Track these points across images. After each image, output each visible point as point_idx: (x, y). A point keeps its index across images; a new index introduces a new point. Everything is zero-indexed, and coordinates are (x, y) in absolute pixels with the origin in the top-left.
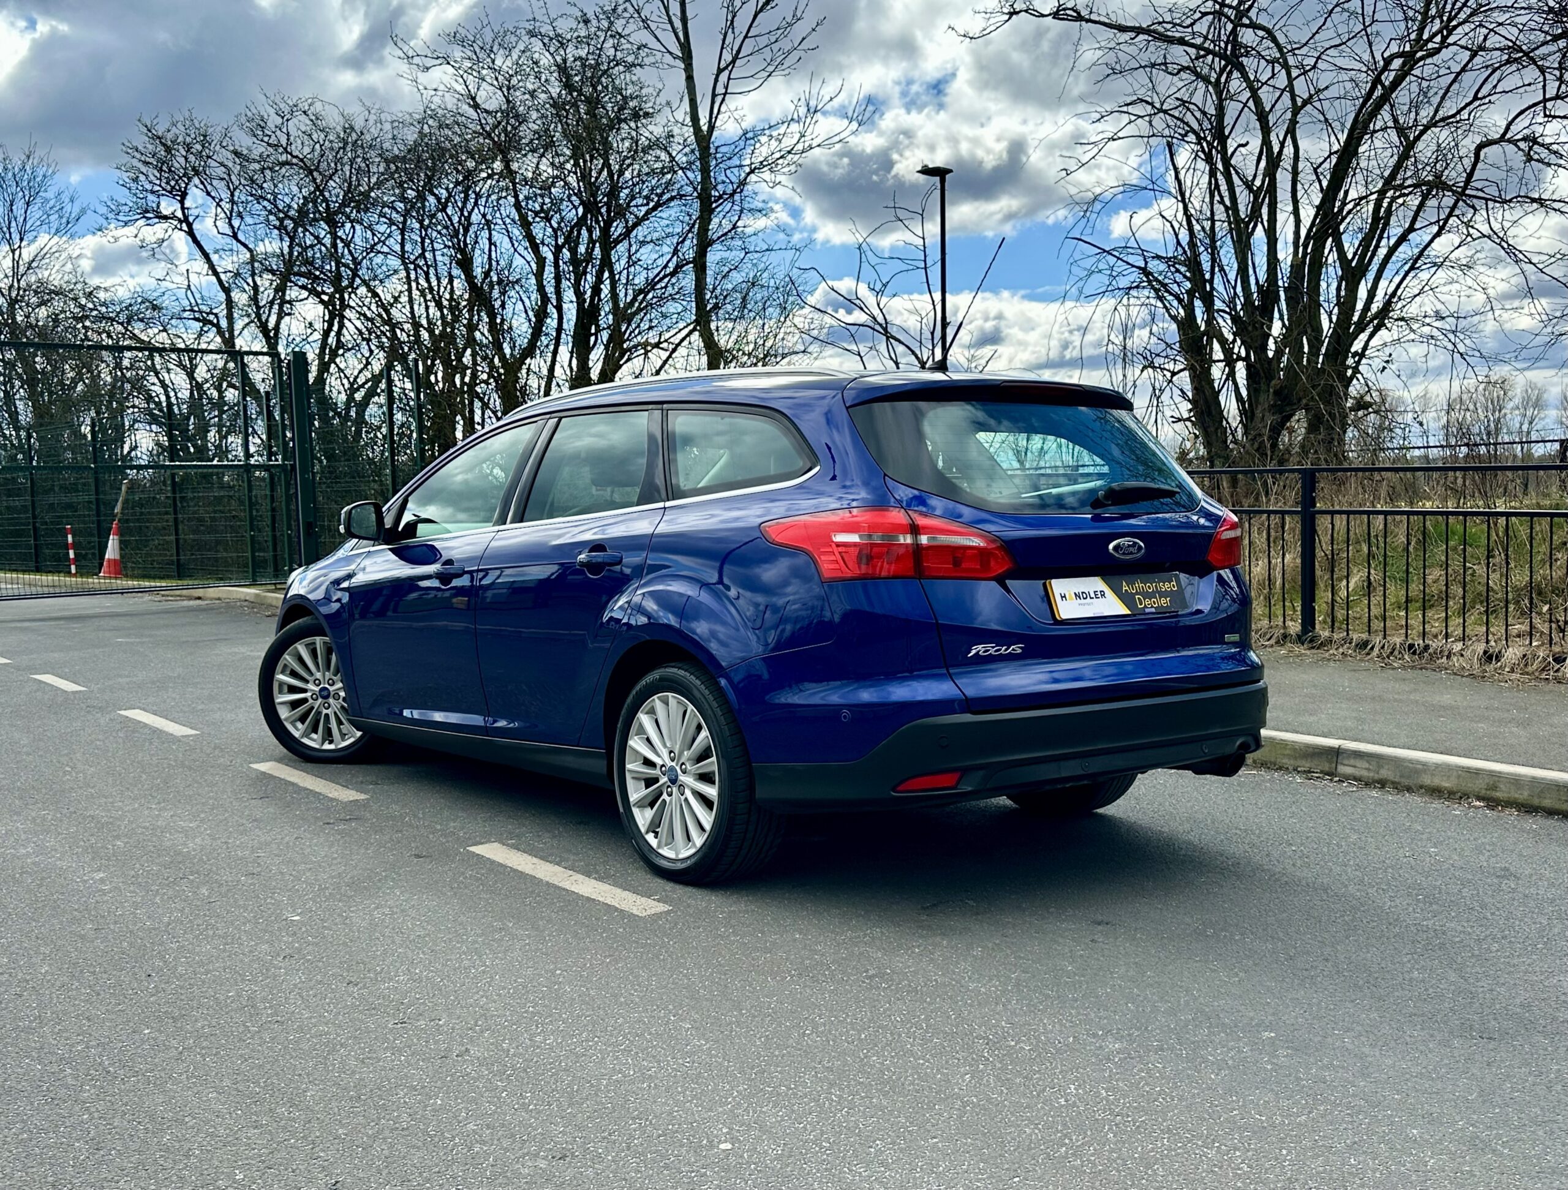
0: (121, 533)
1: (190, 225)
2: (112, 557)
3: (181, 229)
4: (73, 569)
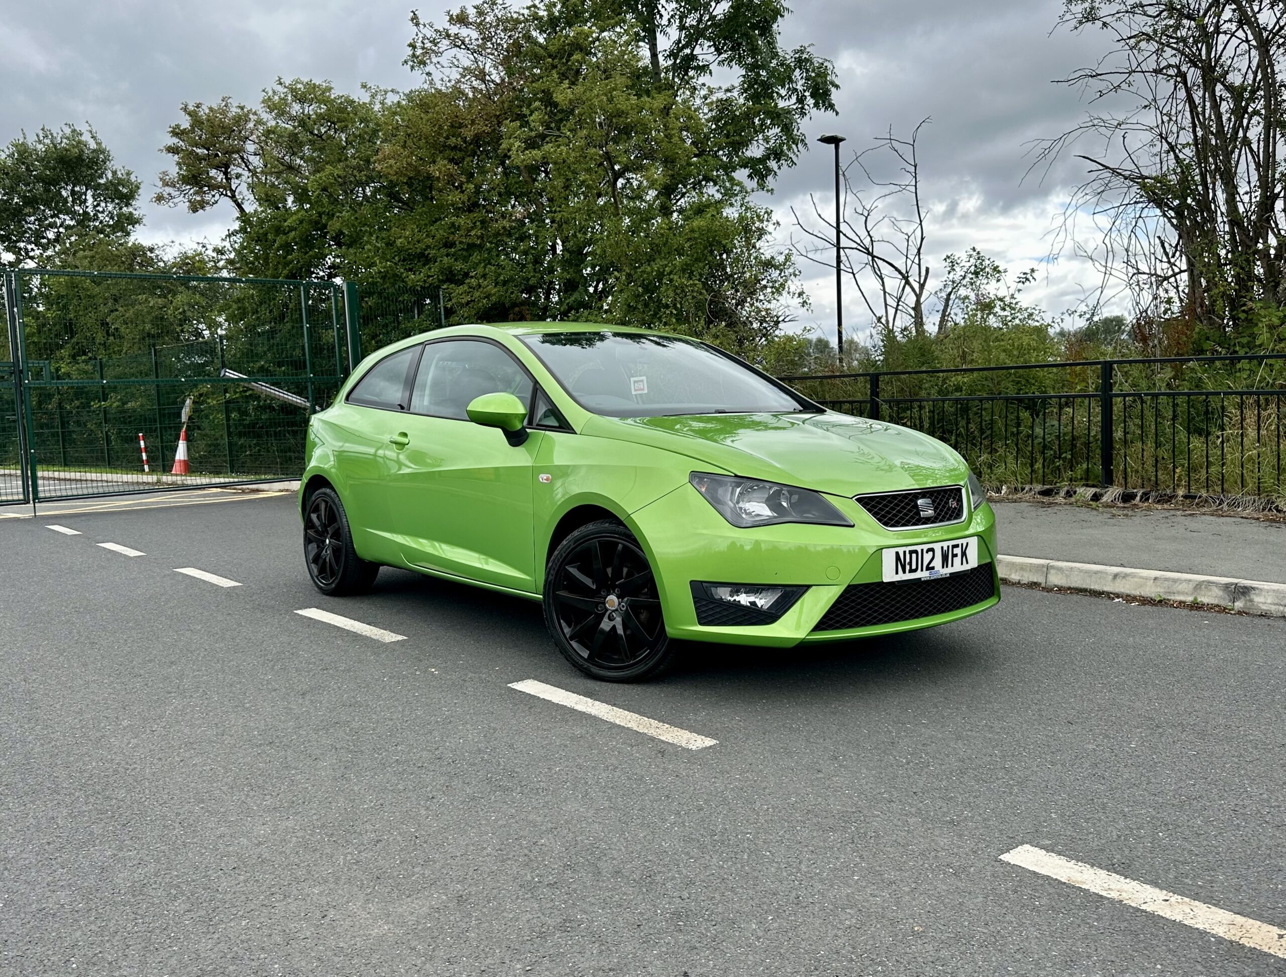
0: (188, 439)
1: (233, 192)
2: (182, 458)
3: (226, 195)
4: (146, 468)
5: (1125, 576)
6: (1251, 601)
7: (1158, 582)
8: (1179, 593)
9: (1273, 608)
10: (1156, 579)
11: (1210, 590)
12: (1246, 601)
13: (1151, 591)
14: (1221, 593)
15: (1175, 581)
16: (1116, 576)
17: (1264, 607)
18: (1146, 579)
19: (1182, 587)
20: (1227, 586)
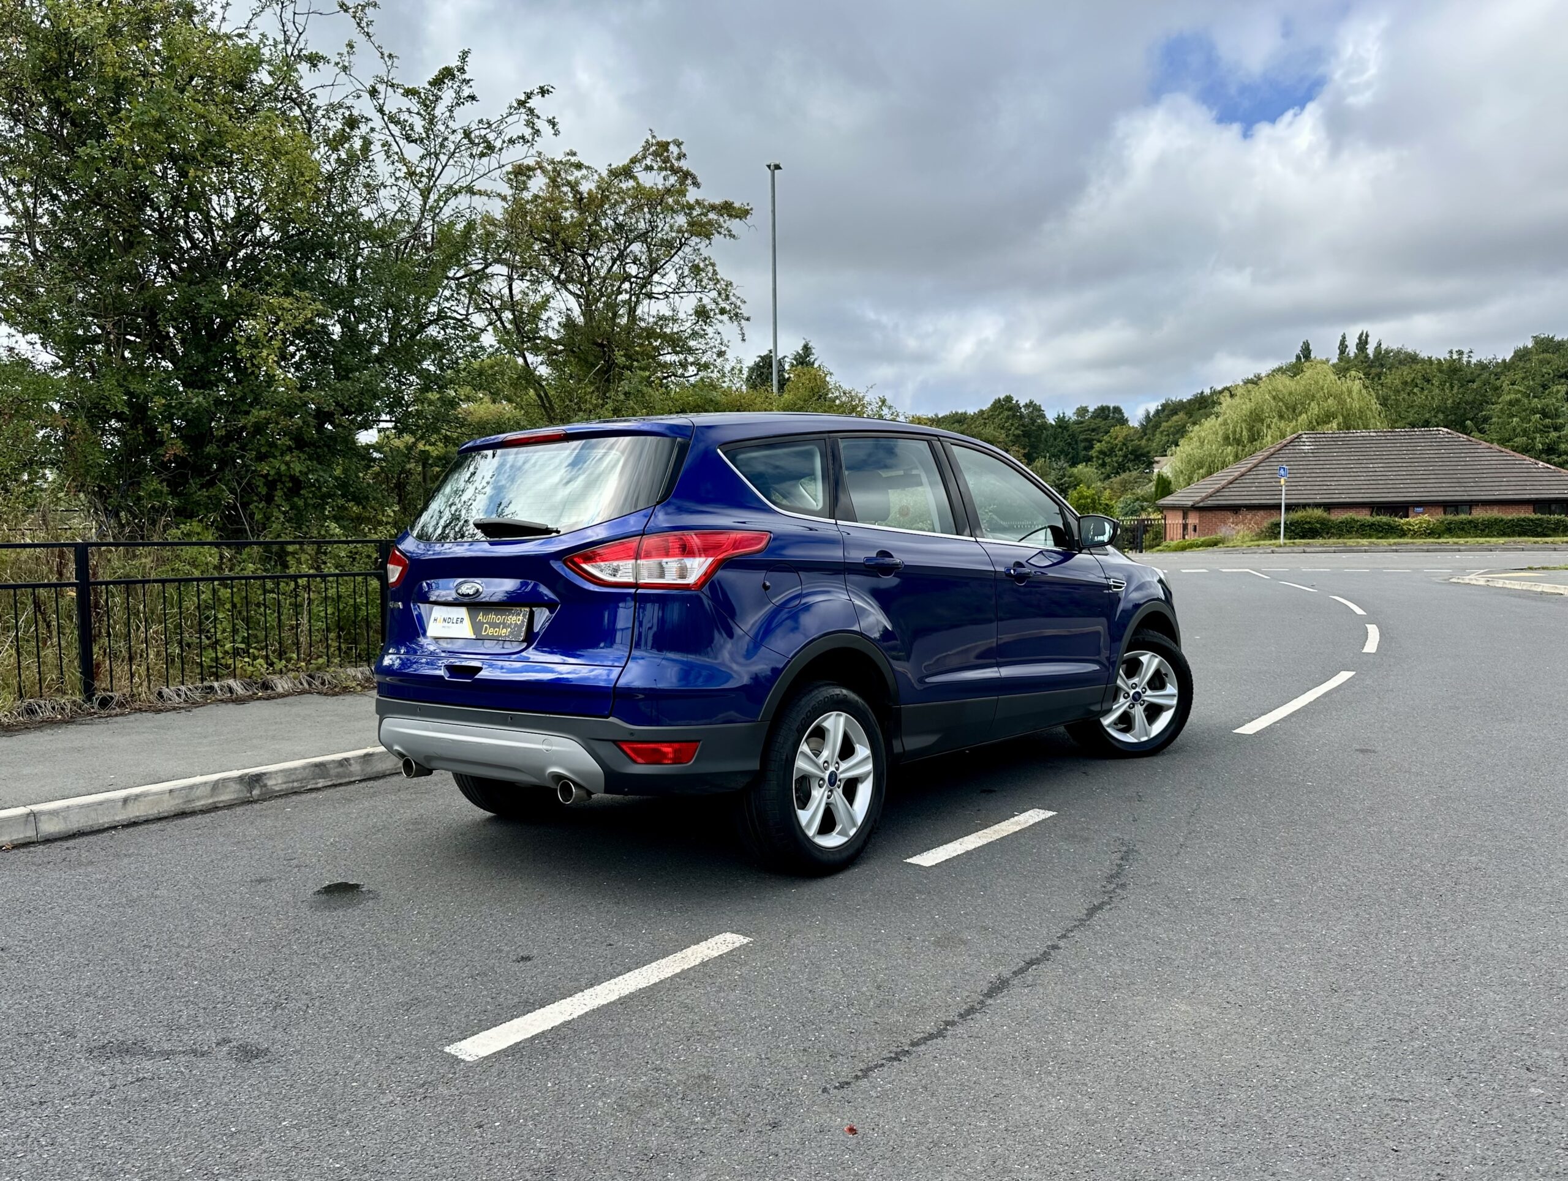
5: (137, 797)
6: (265, 785)
7: (175, 794)
8: (199, 799)
9: (284, 786)
10: (171, 791)
11: (226, 787)
12: (261, 787)
13: (169, 806)
14: (238, 787)
15: (191, 787)
16: (126, 800)
17: (277, 788)
18: (162, 793)
19: (198, 792)
20: (241, 778)
